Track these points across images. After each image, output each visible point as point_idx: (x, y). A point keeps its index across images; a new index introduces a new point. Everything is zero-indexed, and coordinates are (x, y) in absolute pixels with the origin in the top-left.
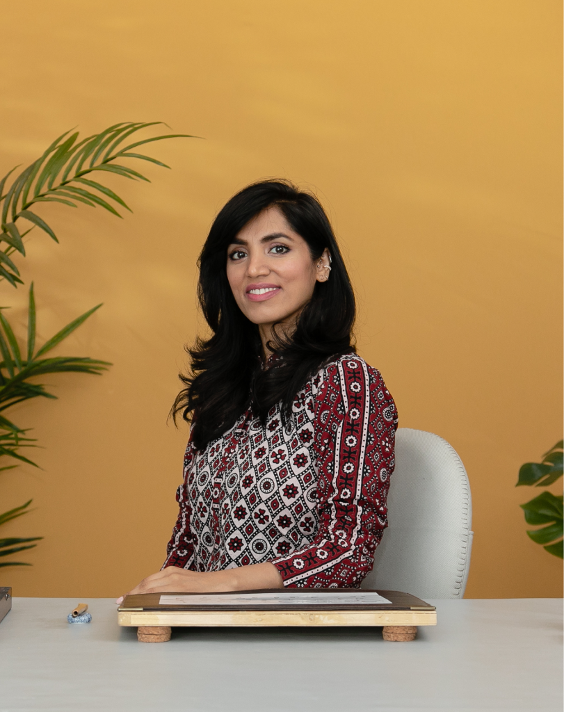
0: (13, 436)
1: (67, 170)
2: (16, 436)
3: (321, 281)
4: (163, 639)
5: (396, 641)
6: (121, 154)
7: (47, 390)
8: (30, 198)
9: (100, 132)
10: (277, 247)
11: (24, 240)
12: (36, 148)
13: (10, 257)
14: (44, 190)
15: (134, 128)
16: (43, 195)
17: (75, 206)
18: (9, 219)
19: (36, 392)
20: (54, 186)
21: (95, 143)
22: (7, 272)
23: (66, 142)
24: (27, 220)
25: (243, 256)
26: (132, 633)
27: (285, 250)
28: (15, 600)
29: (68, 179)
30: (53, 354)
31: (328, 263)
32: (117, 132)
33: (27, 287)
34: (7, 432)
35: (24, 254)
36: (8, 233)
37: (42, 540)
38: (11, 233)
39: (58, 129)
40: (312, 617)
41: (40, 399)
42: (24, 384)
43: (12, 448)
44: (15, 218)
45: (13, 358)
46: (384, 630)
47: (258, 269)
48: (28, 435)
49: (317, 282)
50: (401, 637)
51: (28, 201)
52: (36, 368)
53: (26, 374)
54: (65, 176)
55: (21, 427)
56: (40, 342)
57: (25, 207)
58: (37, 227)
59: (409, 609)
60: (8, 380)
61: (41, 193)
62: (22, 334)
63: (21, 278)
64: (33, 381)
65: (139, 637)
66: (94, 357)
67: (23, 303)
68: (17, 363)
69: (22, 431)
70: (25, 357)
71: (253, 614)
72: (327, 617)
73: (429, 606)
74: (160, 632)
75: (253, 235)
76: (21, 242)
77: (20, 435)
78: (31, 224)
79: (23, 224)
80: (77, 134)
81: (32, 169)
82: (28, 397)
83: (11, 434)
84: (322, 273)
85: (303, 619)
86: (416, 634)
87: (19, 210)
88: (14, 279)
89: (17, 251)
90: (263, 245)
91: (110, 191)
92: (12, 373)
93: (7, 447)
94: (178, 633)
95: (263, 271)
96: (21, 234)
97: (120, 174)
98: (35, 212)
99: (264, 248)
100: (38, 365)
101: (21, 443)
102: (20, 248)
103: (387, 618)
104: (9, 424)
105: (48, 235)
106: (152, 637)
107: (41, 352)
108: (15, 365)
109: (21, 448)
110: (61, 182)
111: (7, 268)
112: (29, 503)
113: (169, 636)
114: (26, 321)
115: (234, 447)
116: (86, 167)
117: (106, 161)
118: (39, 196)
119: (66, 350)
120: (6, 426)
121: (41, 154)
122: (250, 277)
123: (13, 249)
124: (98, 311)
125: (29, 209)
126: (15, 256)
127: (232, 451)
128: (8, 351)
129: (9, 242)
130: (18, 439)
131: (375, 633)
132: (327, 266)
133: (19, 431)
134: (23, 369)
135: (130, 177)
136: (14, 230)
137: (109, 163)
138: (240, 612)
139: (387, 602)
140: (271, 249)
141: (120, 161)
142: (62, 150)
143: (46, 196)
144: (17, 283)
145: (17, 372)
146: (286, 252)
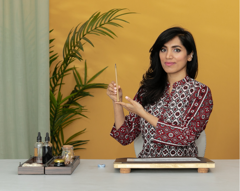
0: (80, 108)
1: (97, 24)
2: (81, 108)
3: (189, 61)
4: (128, 172)
5: (202, 173)
6: (114, 19)
7: (91, 94)
8: (85, 33)
9: (107, 12)
10: (177, 49)
11: (83, 46)
12: (86, 17)
13: (79, 52)
14: (89, 30)
15: (118, 10)
16: (89, 32)
17: (99, 35)
18: (78, 40)
19: (87, 94)
20: (93, 29)
21: (106, 15)
22: (78, 56)
23: (96, 15)
24: (84, 40)
25: (165, 51)
26: (118, 170)
27: (179, 51)
28: (81, 160)
29: (97, 27)
30: (92, 82)
31: (192, 55)
32: (112, 12)
33: (84, 61)
34: (78, 107)
35: (83, 51)
36: (78, 44)
37: (89, 141)
38: (79, 44)
39: (93, 11)
40: (175, 165)
41: (89, 97)
42: (83, 92)
43: (80, 112)
44: (80, 39)
45: (80, 84)
46: (198, 169)
47: (170, 56)
48: (85, 108)
49: (188, 61)
50: (203, 172)
51: (84, 34)
52: (87, 87)
53: (84, 89)
54: (96, 26)
55: (83, 106)
56: (89, 78)
57: (84, 36)
58: (87, 42)
59: (206, 163)
60: (78, 90)
61: (89, 31)
62: (82, 76)
63: (82, 58)
64: (86, 91)
65: (121, 172)
66: (105, 83)
67: (83, 66)
68: (81, 85)
69: (83, 107)
70: (83, 83)
71: (157, 164)
72: (180, 165)
73: (212, 162)
74: (127, 170)
75: (169, 45)
76: (82, 47)
77: (82, 108)
78: (85, 41)
79: (83, 41)
80: (100, 13)
81: (86, 24)
82: (85, 96)
83: (79, 108)
84: (190, 58)
85: (172, 166)
86: (209, 170)
87: (81, 37)
88: (80, 59)
89: (81, 50)
90: (172, 48)
91: (110, 30)
92: (79, 88)
93: (78, 112)
94: (133, 170)
95: (171, 57)
96: (82, 44)
97: (114, 25)
98: (87, 37)
99: (172, 50)
100: (88, 86)
101: (82, 110)
102: (82, 49)
103: (199, 166)
104: (79, 105)
105: (91, 45)
106: (125, 171)
107: (89, 82)
108: (80, 86)
109: (83, 112)
110: (95, 28)
111: (78, 55)
112: (85, 129)
113: (130, 171)
114: (84, 72)
115: (165, 112)
116: (103, 23)
117: (109, 21)
118: (88, 32)
119: (97, 81)
120: (78, 105)
121: (88, 19)
122: (167, 58)
123: (80, 49)
124: (107, 69)
125: (85, 36)
126: (80, 51)
127: (164, 113)
128: (78, 81)
129: (78, 47)
130: (82, 109)
131: (195, 170)
132: (192, 56)
133: (82, 107)
134: (83, 87)
135: (117, 26)
136: (80, 43)
137: (110, 22)
138: (153, 164)
139: (199, 160)
140: (175, 50)
141: (113, 21)
142: (95, 18)
143: (90, 32)
144: (81, 60)
145: (81, 88)
146: (179, 52)
